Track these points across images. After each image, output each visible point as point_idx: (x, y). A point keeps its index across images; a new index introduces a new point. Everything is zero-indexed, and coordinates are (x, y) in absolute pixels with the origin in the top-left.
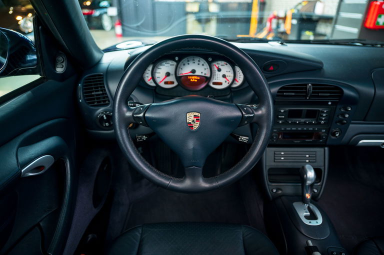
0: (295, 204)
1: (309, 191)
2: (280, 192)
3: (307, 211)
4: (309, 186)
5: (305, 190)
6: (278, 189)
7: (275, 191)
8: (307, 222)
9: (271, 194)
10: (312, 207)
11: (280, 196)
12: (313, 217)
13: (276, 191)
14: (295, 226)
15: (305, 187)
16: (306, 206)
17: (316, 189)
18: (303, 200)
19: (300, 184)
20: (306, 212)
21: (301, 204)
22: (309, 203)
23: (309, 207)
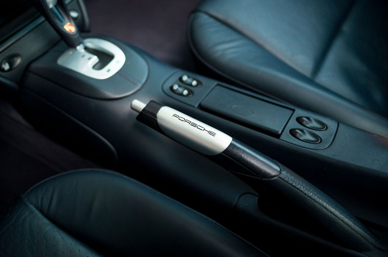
0: (61, 62)
1: (66, 19)
2: (18, 61)
3: (88, 55)
4: (55, 6)
5: (57, 21)
6: (10, 60)
7: (6, 67)
8: (103, 74)
9: (5, 78)
10: (91, 43)
11: (27, 68)
12: (105, 58)
13: (11, 64)
14: (89, 97)
15: (51, 15)
16: (80, 48)
17: (74, 10)
18: (68, 43)
19: (42, 19)
20: (90, 59)
21: (71, 53)
22: (81, 40)
23: (86, 49)
